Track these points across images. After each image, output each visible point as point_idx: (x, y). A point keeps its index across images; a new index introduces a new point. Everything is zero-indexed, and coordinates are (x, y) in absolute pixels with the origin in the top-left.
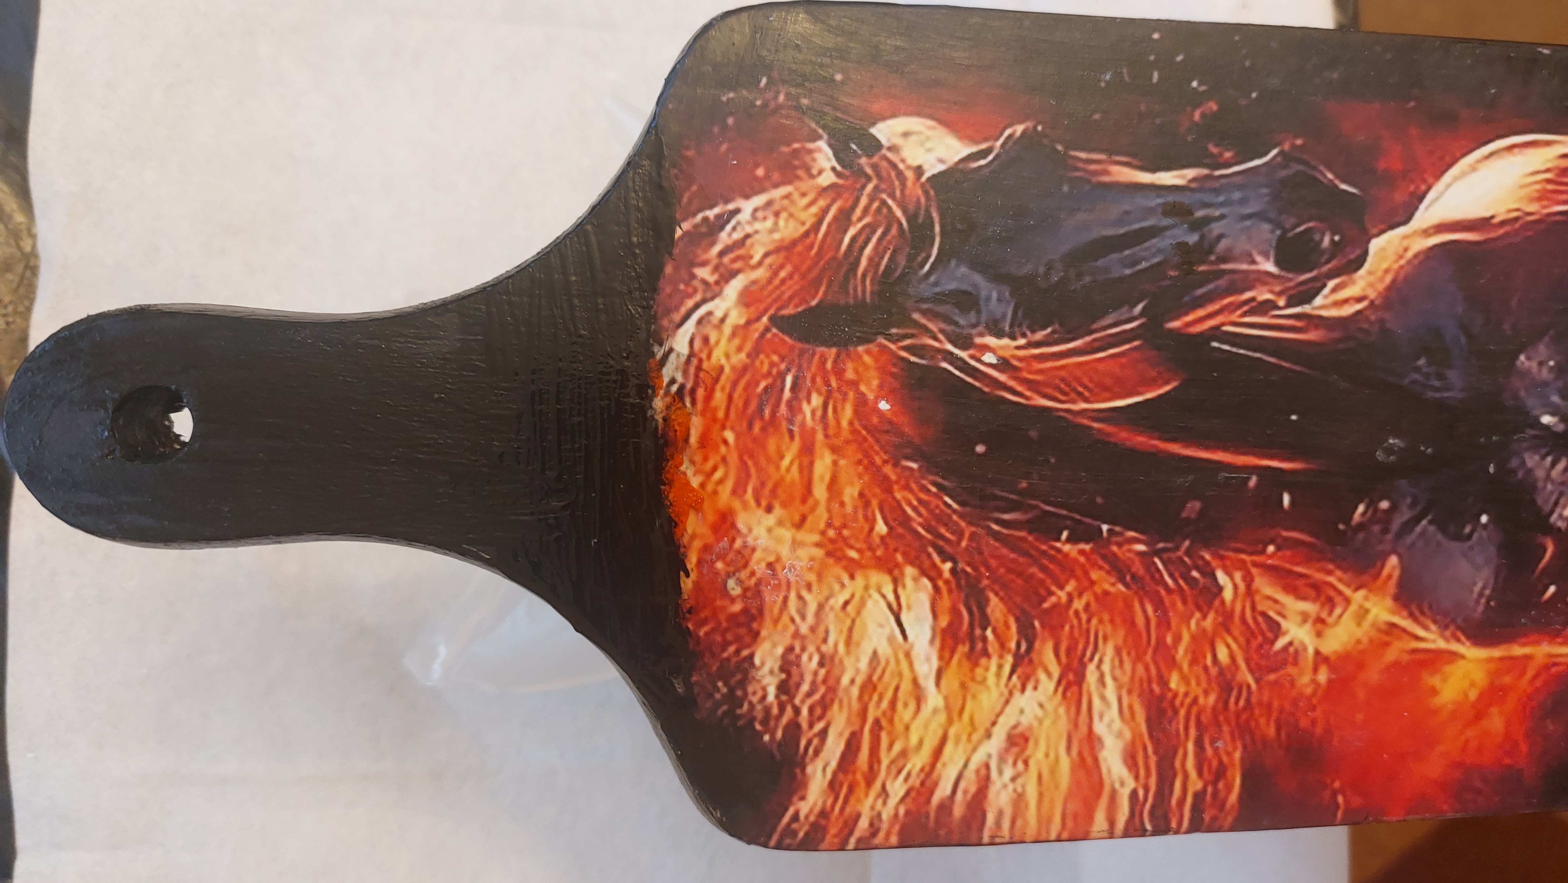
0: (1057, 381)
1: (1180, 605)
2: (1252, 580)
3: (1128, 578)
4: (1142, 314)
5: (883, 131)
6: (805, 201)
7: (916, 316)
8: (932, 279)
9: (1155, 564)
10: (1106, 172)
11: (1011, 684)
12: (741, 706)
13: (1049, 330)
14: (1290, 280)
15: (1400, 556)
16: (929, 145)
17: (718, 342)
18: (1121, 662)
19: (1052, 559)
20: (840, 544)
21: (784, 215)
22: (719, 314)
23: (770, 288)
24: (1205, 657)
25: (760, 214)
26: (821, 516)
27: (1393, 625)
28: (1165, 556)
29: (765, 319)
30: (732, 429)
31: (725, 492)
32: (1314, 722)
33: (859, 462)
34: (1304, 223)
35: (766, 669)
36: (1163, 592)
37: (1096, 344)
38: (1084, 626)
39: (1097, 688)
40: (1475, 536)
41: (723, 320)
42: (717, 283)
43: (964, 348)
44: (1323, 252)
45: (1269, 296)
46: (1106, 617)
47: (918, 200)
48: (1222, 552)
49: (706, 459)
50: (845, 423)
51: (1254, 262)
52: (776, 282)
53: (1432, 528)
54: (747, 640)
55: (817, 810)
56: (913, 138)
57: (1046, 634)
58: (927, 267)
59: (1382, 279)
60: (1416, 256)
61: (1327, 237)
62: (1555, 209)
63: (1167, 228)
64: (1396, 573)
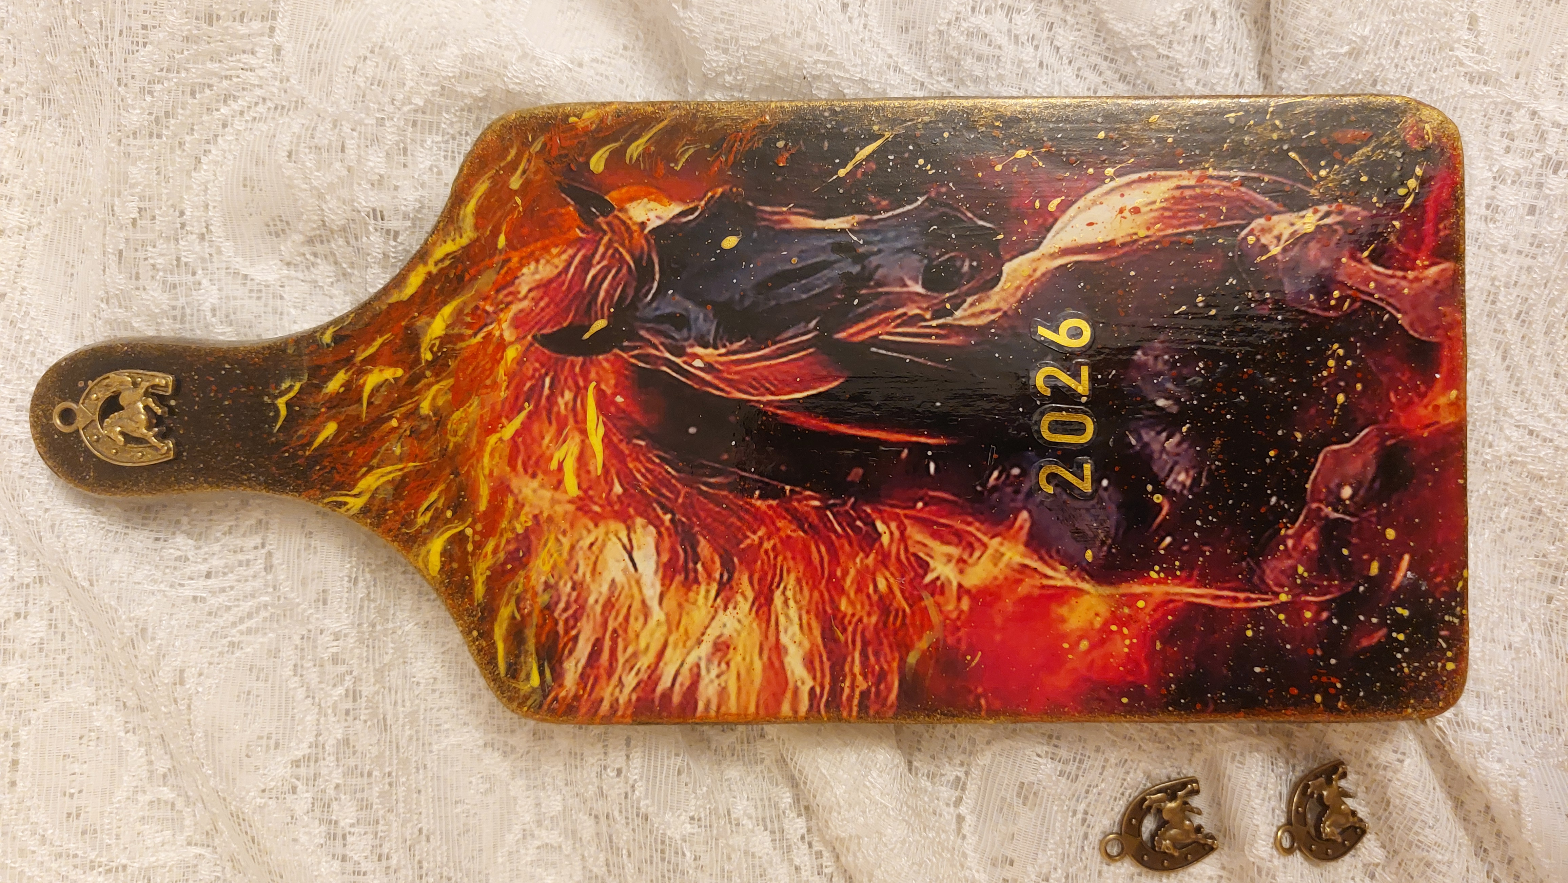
0: (750, 380)
1: (847, 547)
2: (905, 528)
3: (806, 526)
4: (815, 328)
5: (615, 198)
6: (559, 250)
7: (642, 333)
8: (654, 305)
9: (827, 516)
10: (787, 221)
11: (716, 605)
13: (744, 342)
14: (936, 298)
15: (1030, 512)
16: (650, 206)
18: (802, 589)
19: (747, 511)
20: (587, 501)
21: (543, 261)
23: (533, 314)
24: (868, 587)
25: (525, 261)
27: (1026, 566)
28: (835, 510)
32: (959, 640)
34: (946, 253)
36: (834, 537)
37: (780, 352)
38: (772, 562)
39: (783, 609)
40: (1097, 496)
42: (495, 313)
43: (678, 356)
44: (962, 275)
45: (918, 311)
46: (789, 555)
47: (642, 247)
48: (881, 507)
51: (905, 285)
55: (571, 694)
57: (743, 568)
58: (650, 297)
59: (1013, 295)
60: (1043, 275)
61: (967, 263)
62: (1170, 231)
63: (835, 262)
64: (1027, 525)
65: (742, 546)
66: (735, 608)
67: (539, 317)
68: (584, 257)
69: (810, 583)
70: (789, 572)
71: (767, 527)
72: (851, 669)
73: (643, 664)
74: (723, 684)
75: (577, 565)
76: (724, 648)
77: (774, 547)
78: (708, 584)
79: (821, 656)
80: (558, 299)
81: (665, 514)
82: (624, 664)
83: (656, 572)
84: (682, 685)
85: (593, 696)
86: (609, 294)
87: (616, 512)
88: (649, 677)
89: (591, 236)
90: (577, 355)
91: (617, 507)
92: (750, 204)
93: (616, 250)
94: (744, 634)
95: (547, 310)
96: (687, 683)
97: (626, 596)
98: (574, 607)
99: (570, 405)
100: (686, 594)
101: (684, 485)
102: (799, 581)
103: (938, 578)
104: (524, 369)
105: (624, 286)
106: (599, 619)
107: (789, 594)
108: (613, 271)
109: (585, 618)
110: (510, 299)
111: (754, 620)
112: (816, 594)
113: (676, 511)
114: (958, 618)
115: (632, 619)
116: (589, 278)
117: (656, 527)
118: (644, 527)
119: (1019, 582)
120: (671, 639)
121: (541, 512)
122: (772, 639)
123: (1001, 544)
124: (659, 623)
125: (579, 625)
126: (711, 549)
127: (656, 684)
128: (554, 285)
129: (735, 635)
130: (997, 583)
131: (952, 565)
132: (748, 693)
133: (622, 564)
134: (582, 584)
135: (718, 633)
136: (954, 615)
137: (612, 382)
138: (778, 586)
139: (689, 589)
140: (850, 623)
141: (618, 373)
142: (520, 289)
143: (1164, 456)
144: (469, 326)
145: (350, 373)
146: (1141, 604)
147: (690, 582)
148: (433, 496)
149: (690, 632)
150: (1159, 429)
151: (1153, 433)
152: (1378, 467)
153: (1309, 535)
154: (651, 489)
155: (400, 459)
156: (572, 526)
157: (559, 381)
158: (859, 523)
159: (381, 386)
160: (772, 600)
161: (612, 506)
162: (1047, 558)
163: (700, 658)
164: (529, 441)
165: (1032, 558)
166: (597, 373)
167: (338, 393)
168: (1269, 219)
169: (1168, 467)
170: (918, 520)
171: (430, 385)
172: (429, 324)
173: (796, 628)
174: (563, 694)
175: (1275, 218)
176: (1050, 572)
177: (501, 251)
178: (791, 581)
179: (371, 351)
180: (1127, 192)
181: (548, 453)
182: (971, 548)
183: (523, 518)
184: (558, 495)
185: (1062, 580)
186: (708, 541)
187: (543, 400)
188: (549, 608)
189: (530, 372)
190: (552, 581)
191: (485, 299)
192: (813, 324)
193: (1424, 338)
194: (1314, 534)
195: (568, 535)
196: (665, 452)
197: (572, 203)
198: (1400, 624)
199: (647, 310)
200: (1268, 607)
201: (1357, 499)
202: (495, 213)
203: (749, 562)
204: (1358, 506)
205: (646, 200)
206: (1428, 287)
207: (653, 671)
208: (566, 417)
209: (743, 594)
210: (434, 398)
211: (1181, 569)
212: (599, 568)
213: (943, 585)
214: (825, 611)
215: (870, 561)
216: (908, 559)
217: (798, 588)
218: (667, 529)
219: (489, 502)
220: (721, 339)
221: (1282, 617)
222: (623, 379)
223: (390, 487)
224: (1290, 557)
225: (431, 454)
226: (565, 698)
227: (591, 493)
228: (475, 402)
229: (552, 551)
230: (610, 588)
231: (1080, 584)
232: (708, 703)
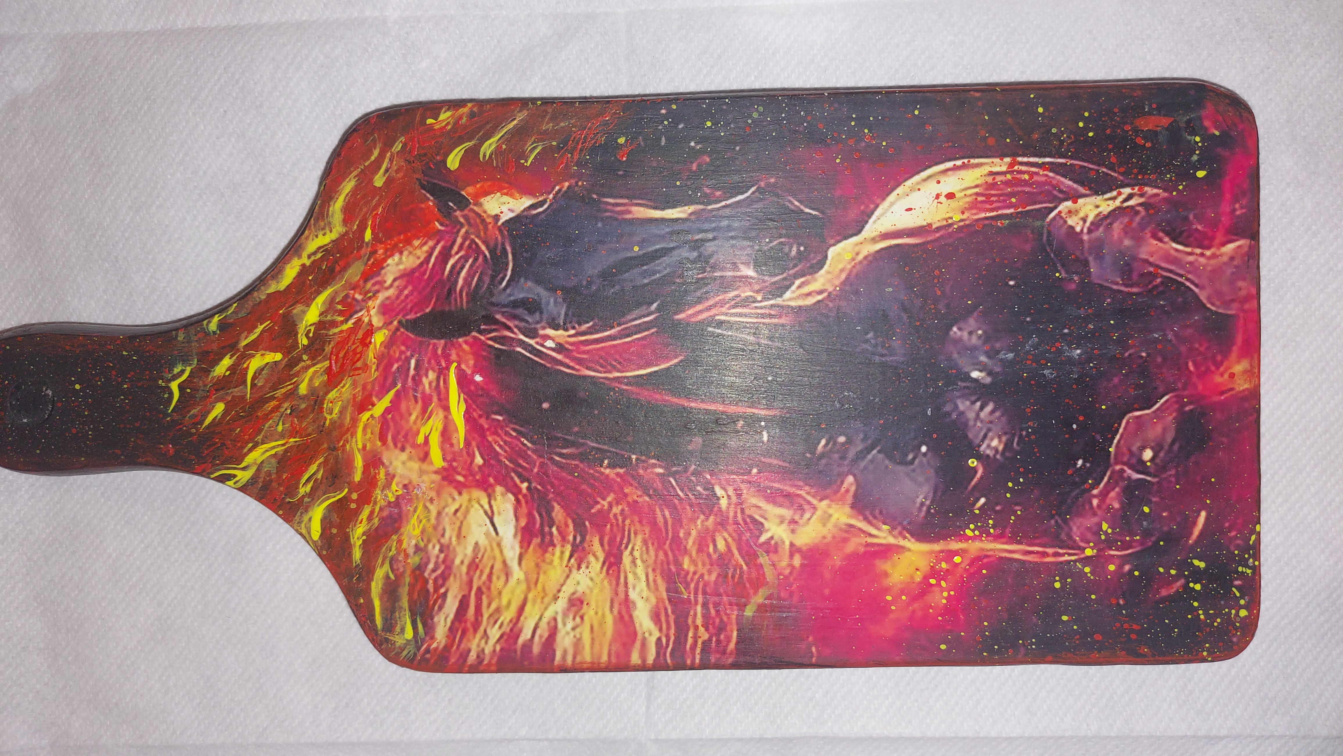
0: (598, 358)
1: (689, 511)
2: (741, 493)
3: (651, 492)
4: (656, 311)
5: (469, 192)
6: (420, 243)
9: (670, 482)
11: (570, 565)
14: (766, 281)
16: (502, 200)
18: (648, 550)
19: (597, 479)
20: (451, 472)
21: (406, 253)
24: (708, 547)
27: (851, 526)
28: (677, 476)
31: (374, 438)
34: (775, 239)
36: (677, 502)
38: (621, 525)
39: (631, 568)
43: (532, 337)
45: (750, 293)
46: (636, 519)
47: (497, 238)
48: (719, 474)
55: (442, 646)
57: (594, 531)
59: (838, 277)
60: (866, 258)
61: (795, 249)
62: (983, 215)
63: (673, 249)
64: (853, 489)
65: (593, 511)
66: (587, 567)
67: (403, 304)
68: (443, 247)
69: (656, 544)
70: (636, 534)
71: (615, 493)
72: (694, 621)
73: (505, 619)
74: (578, 636)
75: (444, 530)
76: (578, 603)
77: (622, 511)
78: (563, 546)
79: (666, 609)
80: (420, 287)
81: (522, 482)
82: (488, 618)
83: (515, 535)
84: (541, 636)
85: (462, 646)
86: (467, 282)
87: (477, 481)
88: (511, 630)
89: (449, 228)
90: (439, 339)
91: (478, 477)
92: (595, 196)
93: (473, 241)
94: (596, 591)
95: (411, 298)
96: (546, 635)
97: (489, 558)
98: (442, 567)
99: (434, 384)
100: (543, 555)
101: (539, 456)
102: (645, 542)
103: (772, 538)
104: (392, 352)
105: (481, 274)
106: (465, 578)
107: (637, 554)
108: (471, 261)
109: (452, 578)
110: (376, 287)
111: (605, 578)
112: (661, 554)
113: (532, 480)
114: (791, 573)
115: (494, 578)
116: (448, 267)
117: (514, 494)
118: (503, 495)
119: (845, 540)
120: (530, 596)
121: (410, 483)
122: (622, 596)
123: (829, 506)
124: (519, 581)
125: (447, 584)
126: (564, 514)
127: (518, 637)
128: (417, 274)
129: (588, 591)
130: (826, 541)
131: (784, 526)
132: (601, 645)
133: (484, 529)
134: (448, 546)
135: (572, 591)
136: (787, 572)
137: (471, 362)
138: (626, 548)
139: (545, 551)
140: (692, 580)
141: (477, 356)
142: (385, 279)
143: (979, 424)
144: (341, 313)
145: (235, 358)
146: (957, 559)
147: (547, 545)
148: (313, 468)
149: (547, 588)
150: (973, 398)
151: (968, 403)
152: (1178, 431)
153: (1112, 494)
154: (509, 460)
155: (282, 436)
156: (439, 493)
157: (423, 362)
158: (699, 489)
159: (262, 369)
160: (621, 559)
161: (474, 476)
162: (871, 518)
163: (557, 613)
164: (398, 418)
165: (858, 519)
166: (458, 355)
167: (224, 376)
168: (1075, 202)
169: (982, 434)
170: (753, 485)
171: (307, 368)
172: (304, 312)
173: (644, 584)
174: (434, 645)
175: (1081, 201)
176: (874, 531)
177: (367, 244)
178: (638, 542)
179: (253, 337)
180: (943, 179)
181: (415, 428)
182: (801, 509)
183: (394, 487)
184: (425, 466)
185: (885, 538)
186: (562, 507)
187: (410, 380)
188: (420, 568)
189: (397, 355)
190: (422, 544)
191: (354, 288)
193: (1220, 311)
194: (1118, 494)
195: (435, 502)
197: (432, 198)
198: (1197, 575)
200: (1075, 561)
201: (1158, 461)
202: (361, 209)
203: (599, 527)
204: (1159, 467)
205: (499, 194)
206: (1225, 264)
207: (515, 625)
209: (594, 554)
210: (311, 380)
211: (994, 527)
212: (463, 533)
213: (776, 544)
214: (669, 570)
215: (710, 523)
216: (744, 520)
217: (644, 549)
218: (524, 496)
219: (363, 473)
221: (1087, 570)
222: (481, 359)
223: (273, 461)
224: (1095, 514)
225: (310, 430)
226: (436, 649)
227: (455, 464)
228: (347, 383)
229: (421, 517)
230: (474, 550)
231: (902, 542)
232: (565, 653)
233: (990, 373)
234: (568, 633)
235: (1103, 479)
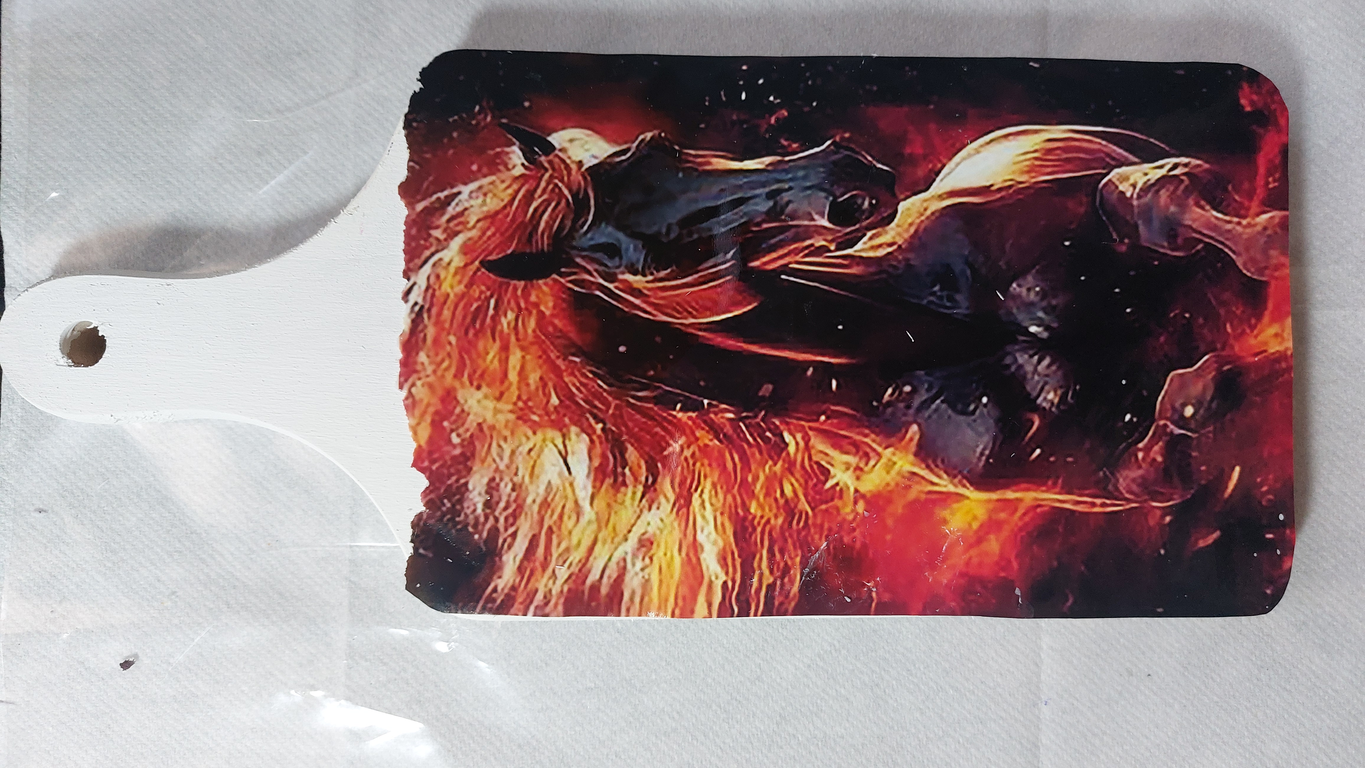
0: (675, 305)
1: (758, 455)
2: (809, 439)
3: (721, 436)
4: (732, 258)
5: (556, 139)
6: (504, 185)
7: (578, 260)
8: (589, 235)
9: (740, 427)
10: (709, 163)
11: (641, 505)
12: (459, 516)
13: (669, 270)
14: (839, 231)
15: (919, 425)
16: (586, 147)
17: (446, 278)
18: (716, 493)
19: (670, 422)
20: (527, 411)
21: (490, 195)
22: (446, 260)
23: (481, 242)
24: (776, 492)
25: (474, 195)
26: (514, 393)
27: (914, 474)
28: (748, 421)
29: (477, 263)
30: (455, 335)
31: (449, 376)
32: (854, 540)
33: (540, 357)
34: (849, 192)
35: (476, 493)
36: (746, 447)
37: (701, 280)
38: (691, 468)
39: (700, 510)
40: (978, 412)
41: (449, 264)
42: (446, 240)
43: (611, 282)
44: (863, 212)
45: (823, 243)
46: (706, 462)
47: (579, 184)
48: (789, 420)
49: (437, 354)
50: (530, 331)
51: (813, 219)
52: (485, 238)
53: (944, 406)
54: (464, 473)
55: (509, 585)
56: (576, 143)
57: (666, 472)
58: (585, 228)
59: (907, 230)
60: (934, 213)
61: (867, 202)
62: (1041, 178)
63: (750, 198)
64: (917, 437)
65: (665, 453)
66: (658, 508)
67: (486, 245)
68: (527, 191)
69: (724, 487)
70: (705, 477)
71: (687, 436)
72: (759, 565)
73: (575, 558)
74: (647, 577)
75: (517, 469)
76: (648, 544)
77: (693, 455)
78: (635, 486)
79: (733, 554)
80: (503, 229)
81: (597, 423)
82: (557, 559)
83: (588, 476)
84: (609, 577)
85: (530, 586)
86: (549, 225)
87: (552, 421)
88: (580, 570)
89: (534, 173)
90: (519, 280)
91: (553, 417)
92: (677, 147)
93: (556, 185)
95: (493, 239)
96: (615, 576)
97: (561, 498)
98: (514, 506)
99: (513, 324)
100: (615, 495)
101: (615, 398)
102: (714, 485)
103: (837, 484)
104: (471, 292)
105: (562, 218)
106: (536, 516)
107: (706, 496)
108: (553, 204)
109: (523, 517)
110: (459, 227)
111: (675, 519)
112: (729, 498)
113: (607, 422)
114: (854, 520)
115: (565, 518)
116: (531, 210)
117: (588, 435)
118: (578, 435)
119: (908, 487)
120: (601, 536)
121: (485, 421)
122: (690, 538)
123: (894, 454)
124: (589, 522)
125: (518, 523)
126: (638, 456)
127: (586, 577)
128: (500, 216)
129: (658, 532)
130: (889, 488)
131: (850, 472)
132: (668, 586)
133: (557, 469)
134: (521, 486)
135: (643, 531)
136: (851, 518)
137: (551, 304)
138: (696, 490)
139: (618, 491)
140: (759, 524)
141: (556, 297)
142: (468, 219)
143: (1036, 378)
147: (619, 484)
149: (618, 529)
150: (1031, 352)
151: (1026, 356)
153: (1156, 449)
154: (585, 401)
157: (503, 303)
158: (768, 434)
160: (690, 502)
161: (549, 416)
162: (933, 466)
163: (626, 553)
164: (474, 356)
165: (921, 467)
166: (538, 297)
168: (1126, 169)
169: (1039, 387)
170: (822, 432)
173: (711, 528)
174: (501, 584)
175: (1131, 168)
176: (935, 480)
178: (707, 485)
181: (491, 367)
182: (867, 457)
183: (468, 425)
184: (500, 405)
185: (945, 486)
186: (636, 448)
187: (488, 320)
188: (491, 507)
189: (477, 295)
190: (494, 483)
192: (729, 255)
193: (1255, 277)
194: (1161, 447)
195: (509, 441)
196: (597, 368)
197: (517, 143)
199: (583, 239)
200: (1121, 512)
201: (1197, 417)
203: (670, 469)
204: (1198, 424)
206: (1258, 233)
207: (584, 565)
208: (509, 334)
209: (666, 497)
212: (537, 470)
213: (841, 490)
214: (737, 513)
215: (778, 468)
216: (811, 467)
217: (713, 492)
218: (599, 437)
220: (649, 268)
222: (560, 301)
224: (1141, 466)
226: (503, 588)
227: (530, 404)
229: (495, 456)
230: (547, 488)
231: (961, 490)
232: (633, 593)
233: (1047, 328)
234: (637, 574)
235: (1148, 434)
